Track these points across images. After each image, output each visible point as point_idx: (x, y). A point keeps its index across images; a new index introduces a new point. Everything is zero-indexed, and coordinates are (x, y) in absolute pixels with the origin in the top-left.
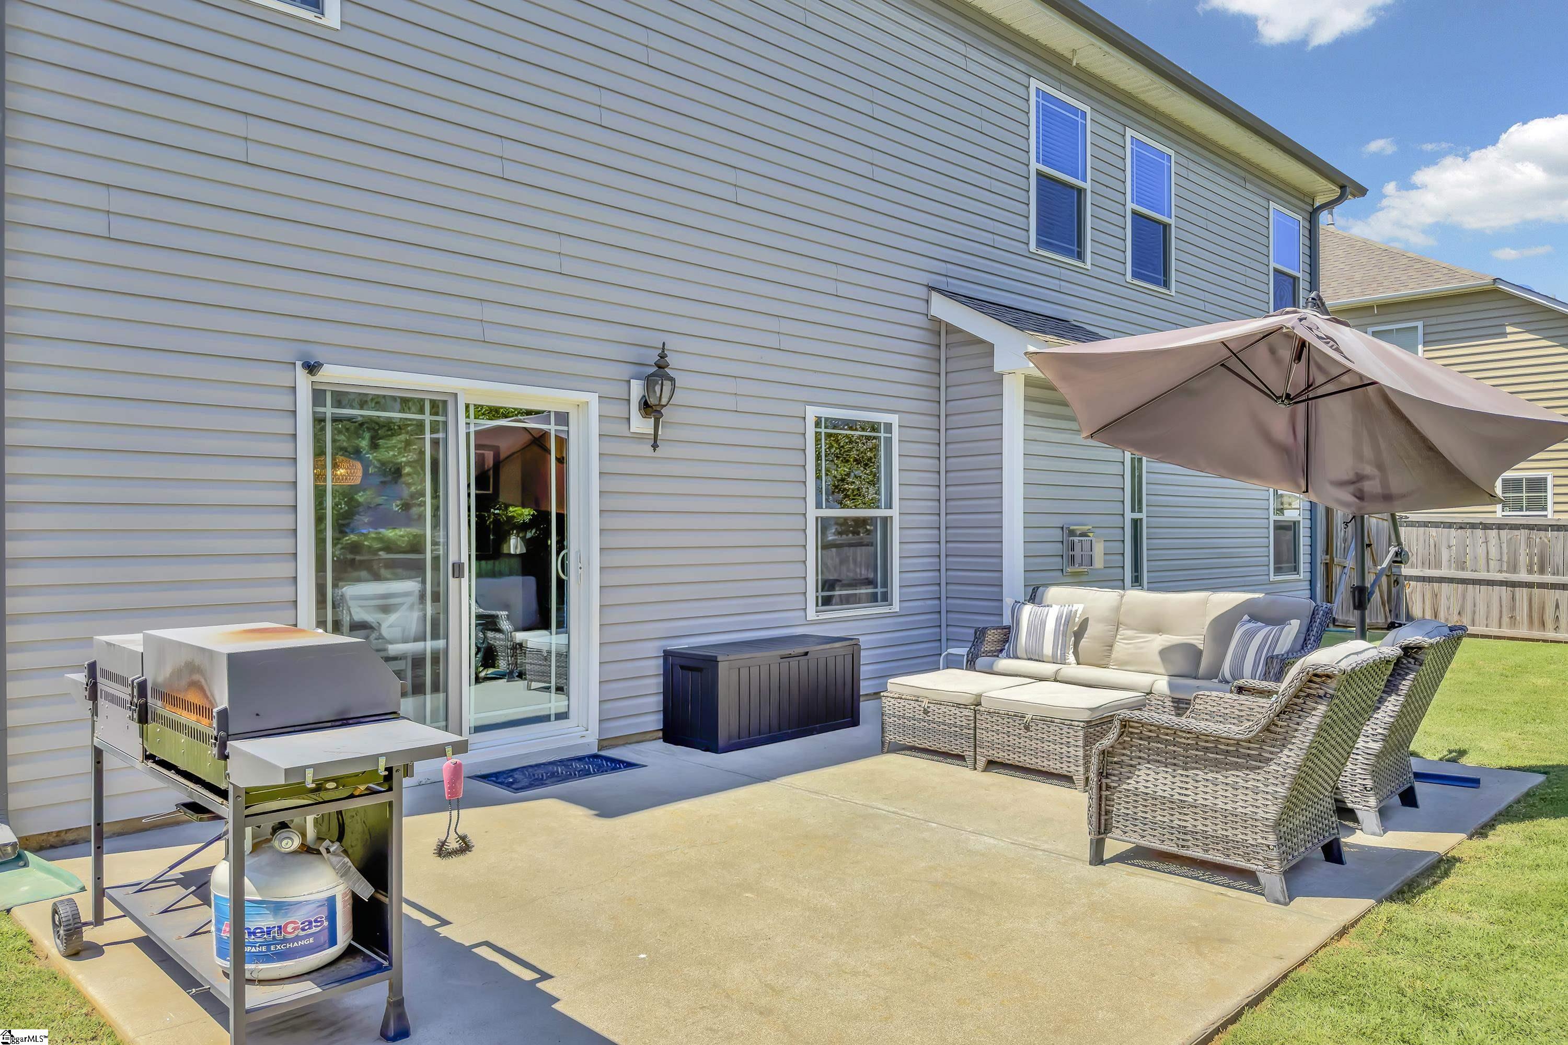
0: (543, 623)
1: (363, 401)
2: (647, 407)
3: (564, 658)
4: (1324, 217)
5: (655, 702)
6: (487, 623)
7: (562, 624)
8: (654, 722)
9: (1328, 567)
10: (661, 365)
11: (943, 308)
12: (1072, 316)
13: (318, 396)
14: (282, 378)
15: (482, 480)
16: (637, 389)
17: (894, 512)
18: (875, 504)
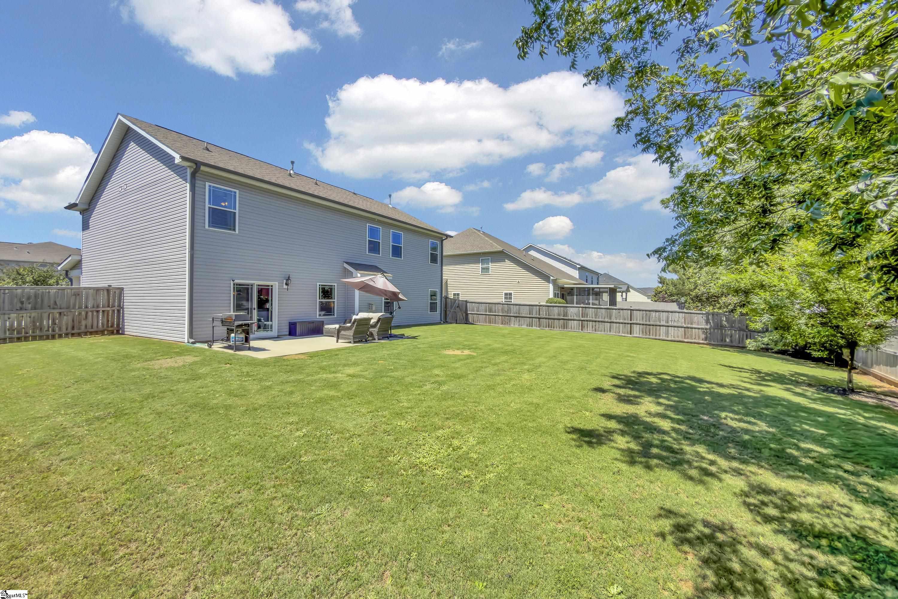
0: (268, 321)
1: (240, 285)
2: (287, 284)
3: (271, 326)
4: (444, 242)
5: (288, 330)
6: (259, 320)
7: (271, 321)
8: (288, 333)
9: (446, 311)
10: (289, 277)
11: (346, 266)
12: (378, 265)
13: (234, 284)
14: (228, 282)
15: (259, 292)
16: (285, 281)
17: (336, 300)
18: (331, 298)
